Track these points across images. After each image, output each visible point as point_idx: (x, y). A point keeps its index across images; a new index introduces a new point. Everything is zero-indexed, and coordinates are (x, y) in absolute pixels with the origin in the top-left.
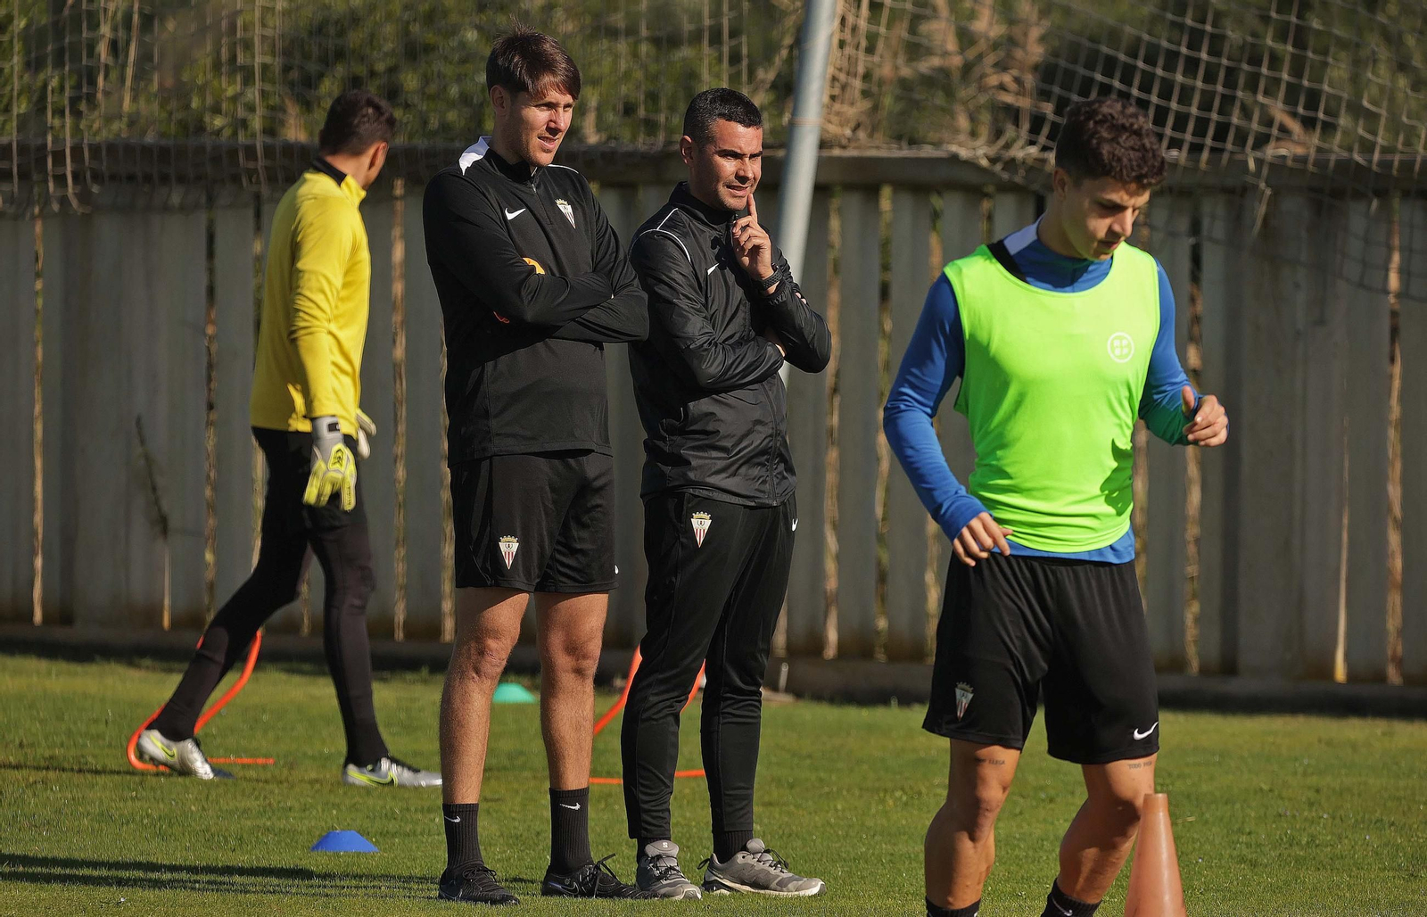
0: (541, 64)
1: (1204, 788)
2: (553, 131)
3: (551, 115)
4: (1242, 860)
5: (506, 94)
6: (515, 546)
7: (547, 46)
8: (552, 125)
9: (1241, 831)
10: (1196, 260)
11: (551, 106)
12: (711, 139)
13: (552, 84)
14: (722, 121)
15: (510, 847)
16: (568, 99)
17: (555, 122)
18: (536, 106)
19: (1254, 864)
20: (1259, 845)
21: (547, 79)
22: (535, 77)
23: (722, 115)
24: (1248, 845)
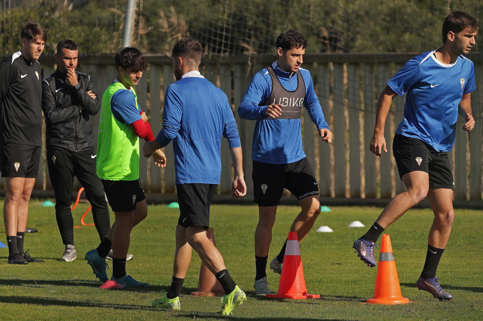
0: (36, 32)
1: (234, 225)
2: (39, 51)
3: (38, 46)
4: (242, 245)
5: (26, 40)
6: (19, 165)
7: (38, 27)
8: (39, 49)
9: (243, 237)
10: (233, 83)
11: (39, 43)
12: (63, 54)
13: (39, 38)
14: (65, 49)
15: (43, 245)
16: (43, 42)
17: (40, 48)
18: (35, 43)
19: (245, 246)
20: (247, 241)
21: (38, 36)
22: (35, 35)
23: (65, 47)
24: (244, 241)
